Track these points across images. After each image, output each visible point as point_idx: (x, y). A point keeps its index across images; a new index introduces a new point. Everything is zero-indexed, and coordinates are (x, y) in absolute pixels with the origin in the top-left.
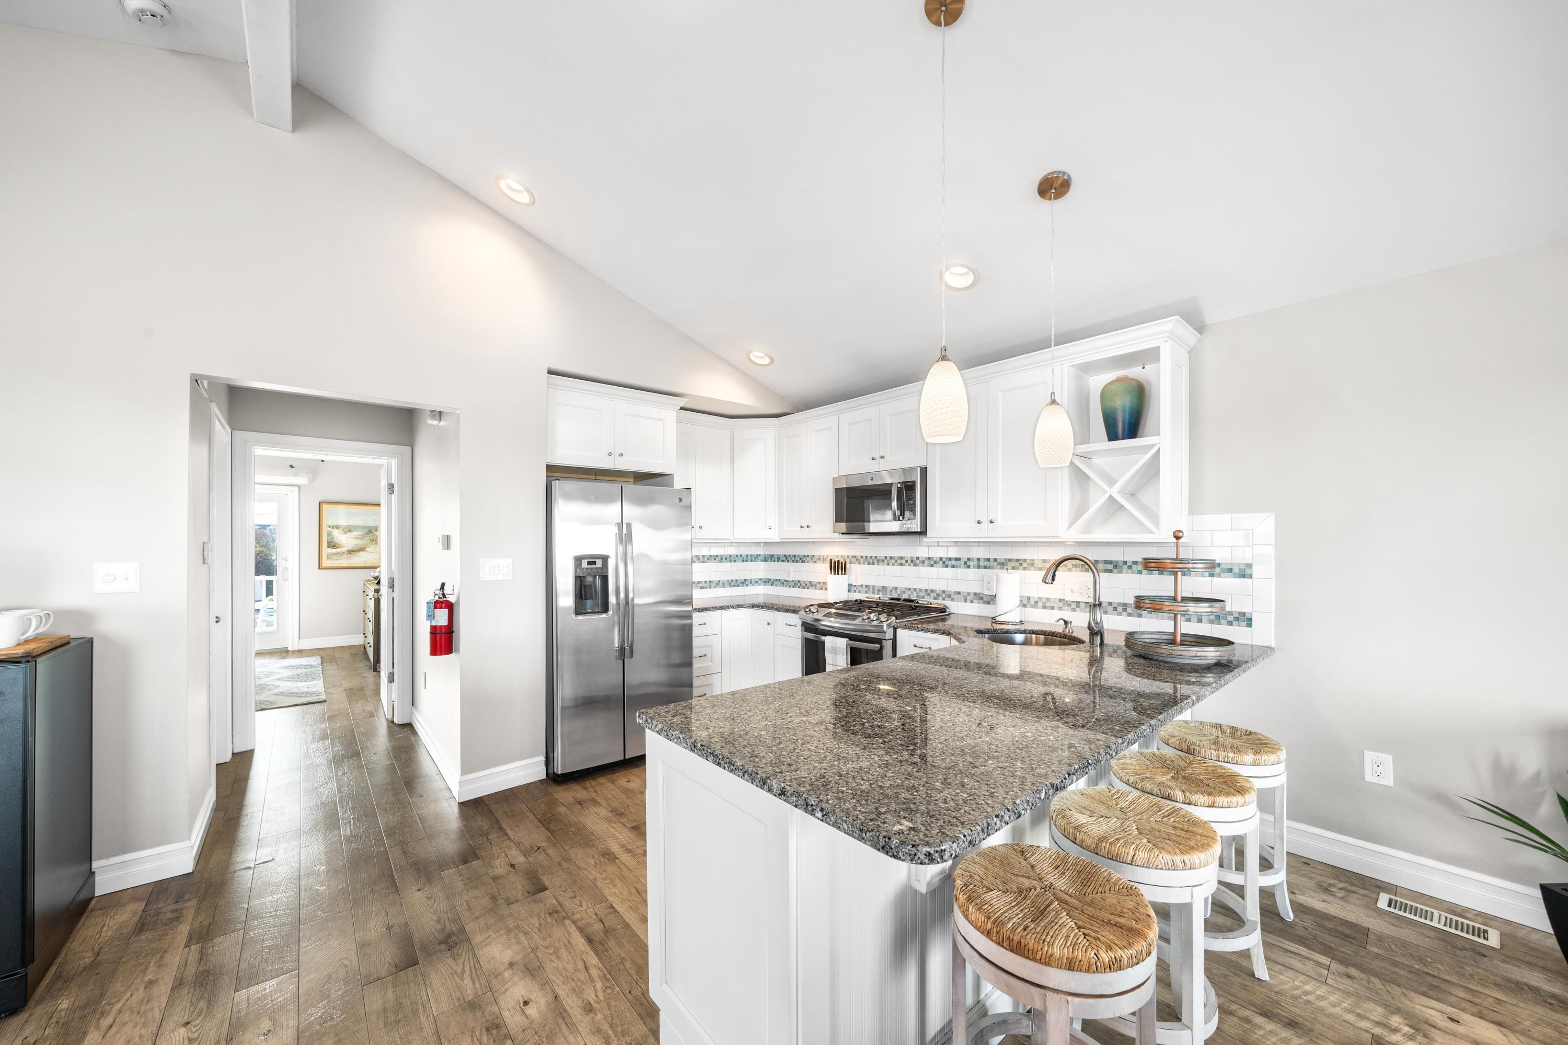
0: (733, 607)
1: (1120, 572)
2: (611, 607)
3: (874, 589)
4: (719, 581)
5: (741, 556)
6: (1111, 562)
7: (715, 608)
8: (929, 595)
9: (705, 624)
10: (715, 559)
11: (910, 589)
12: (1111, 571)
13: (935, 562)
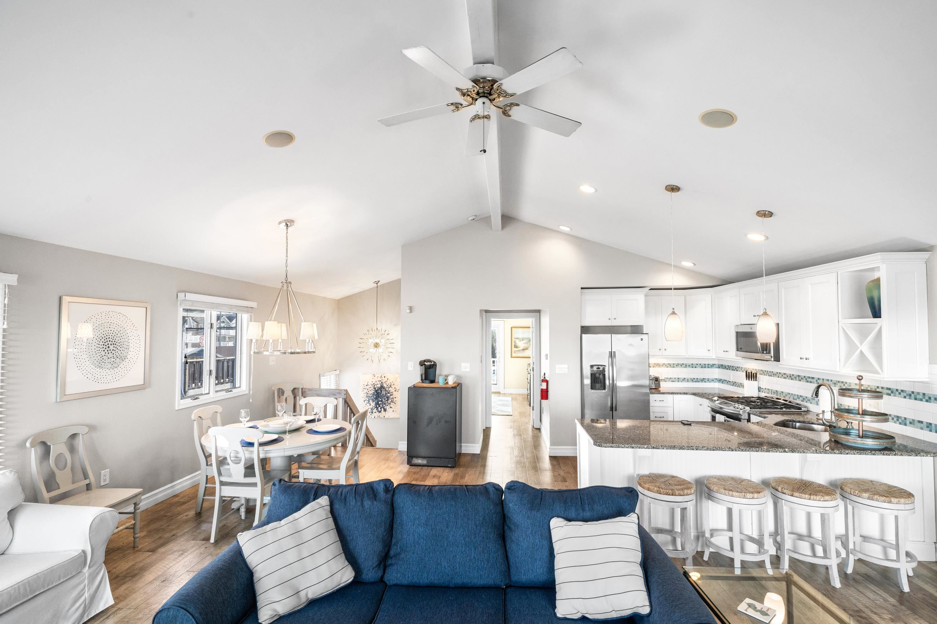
0: (680, 393)
1: (895, 396)
2: (607, 387)
3: (772, 392)
4: (685, 378)
5: (700, 364)
6: (889, 389)
7: (669, 393)
8: (799, 398)
9: (663, 401)
10: (681, 366)
11: (789, 394)
12: (890, 395)
13: (802, 379)
